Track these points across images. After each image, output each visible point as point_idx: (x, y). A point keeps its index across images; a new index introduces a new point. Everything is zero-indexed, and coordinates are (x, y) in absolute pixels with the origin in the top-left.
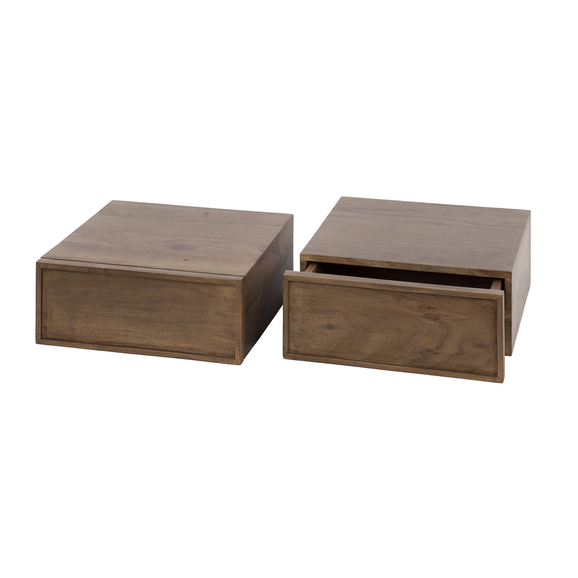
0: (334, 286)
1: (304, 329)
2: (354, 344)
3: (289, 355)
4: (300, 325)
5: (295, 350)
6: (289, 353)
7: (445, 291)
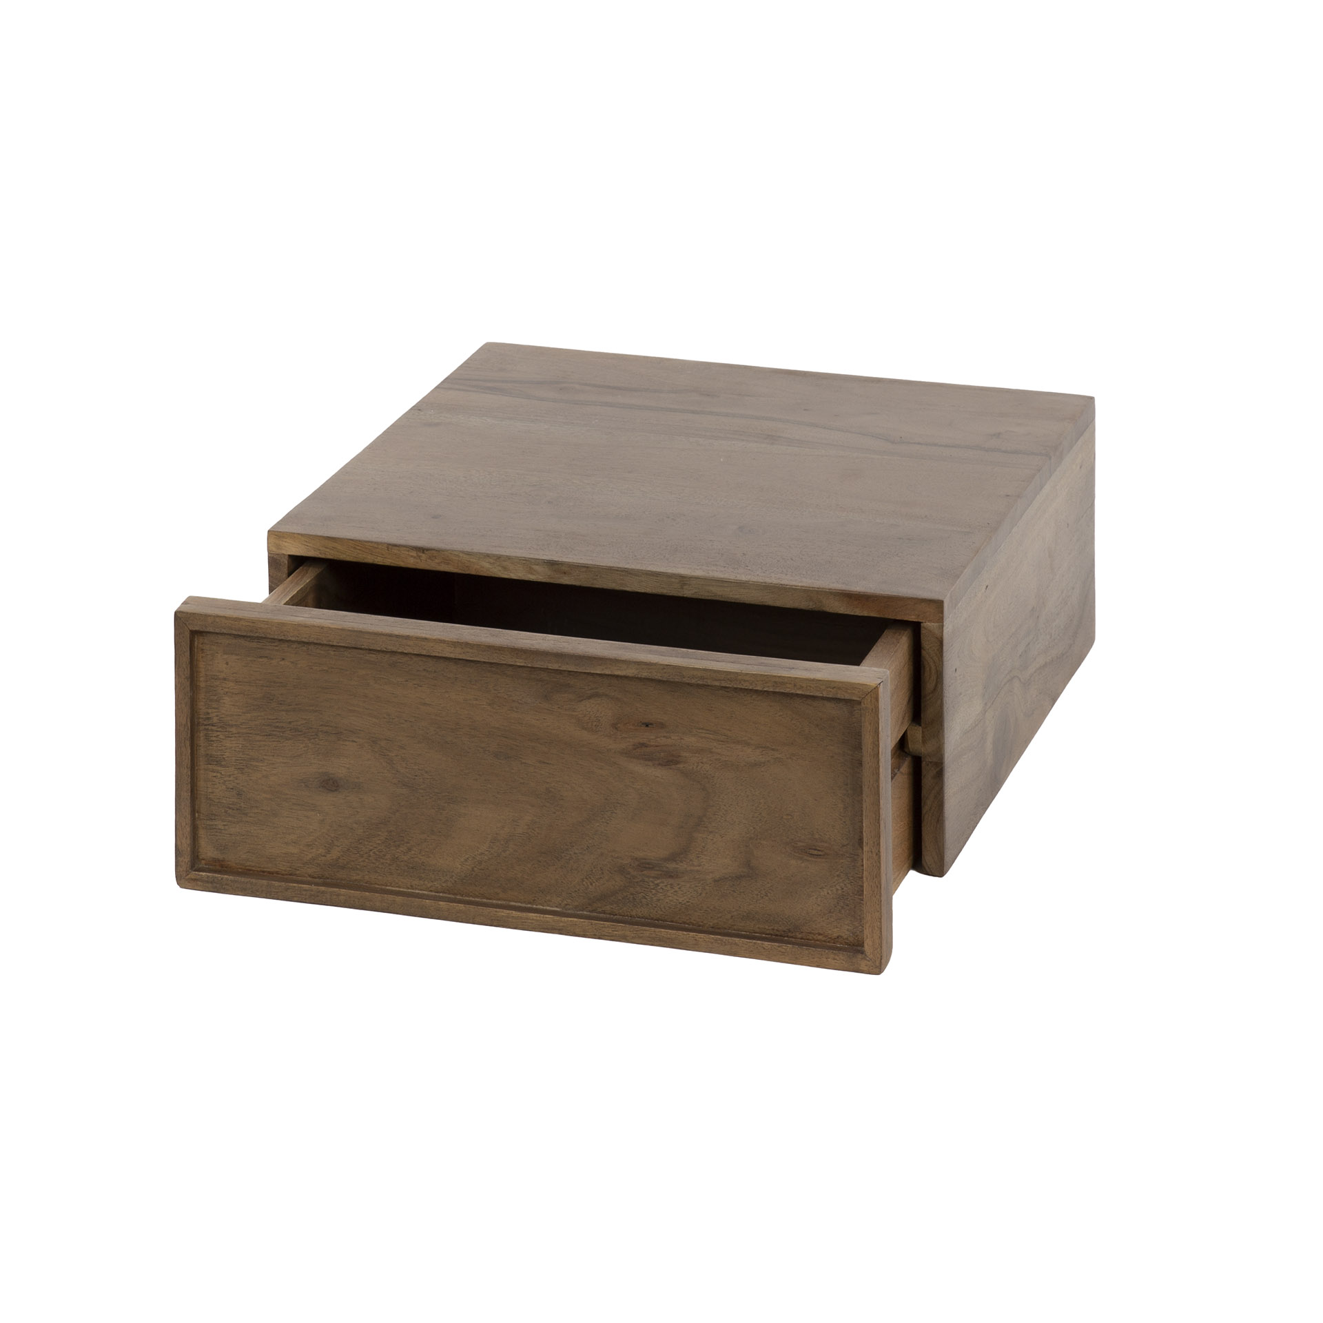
0: (342, 650)
1: (245, 789)
2: (406, 840)
3: (193, 874)
4: (231, 779)
5: (215, 860)
6: (195, 871)
7: (694, 669)
